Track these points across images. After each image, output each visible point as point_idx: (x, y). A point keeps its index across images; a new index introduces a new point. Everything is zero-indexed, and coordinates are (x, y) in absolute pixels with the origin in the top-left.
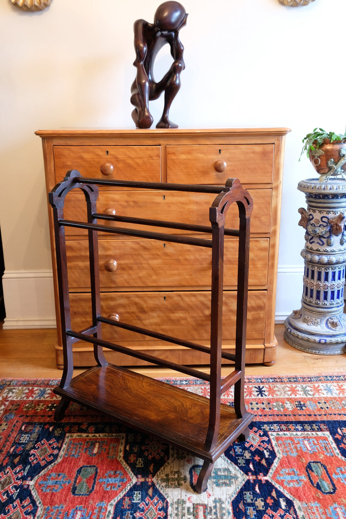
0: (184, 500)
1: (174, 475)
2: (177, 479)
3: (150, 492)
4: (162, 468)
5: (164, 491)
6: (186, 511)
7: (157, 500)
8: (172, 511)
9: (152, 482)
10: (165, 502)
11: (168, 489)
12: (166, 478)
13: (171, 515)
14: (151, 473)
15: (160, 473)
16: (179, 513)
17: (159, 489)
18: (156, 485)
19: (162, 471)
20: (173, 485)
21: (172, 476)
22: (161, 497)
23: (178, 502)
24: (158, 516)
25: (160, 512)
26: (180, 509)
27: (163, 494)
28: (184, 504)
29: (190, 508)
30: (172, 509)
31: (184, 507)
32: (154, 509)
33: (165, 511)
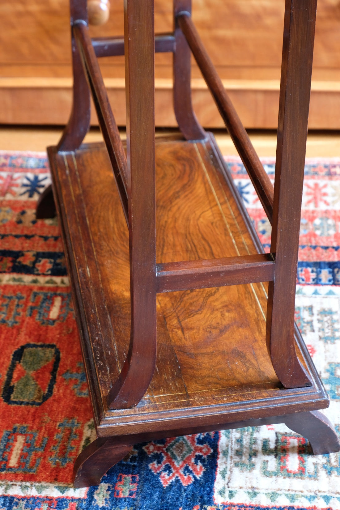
6: (259, 447)
8: (227, 446)
13: (225, 453)
16: (245, 450)
24: (197, 454)
25: (200, 446)
28: (255, 432)
29: (269, 441)
30: (229, 442)
31: (256, 439)
32: (186, 440)
33: (213, 445)
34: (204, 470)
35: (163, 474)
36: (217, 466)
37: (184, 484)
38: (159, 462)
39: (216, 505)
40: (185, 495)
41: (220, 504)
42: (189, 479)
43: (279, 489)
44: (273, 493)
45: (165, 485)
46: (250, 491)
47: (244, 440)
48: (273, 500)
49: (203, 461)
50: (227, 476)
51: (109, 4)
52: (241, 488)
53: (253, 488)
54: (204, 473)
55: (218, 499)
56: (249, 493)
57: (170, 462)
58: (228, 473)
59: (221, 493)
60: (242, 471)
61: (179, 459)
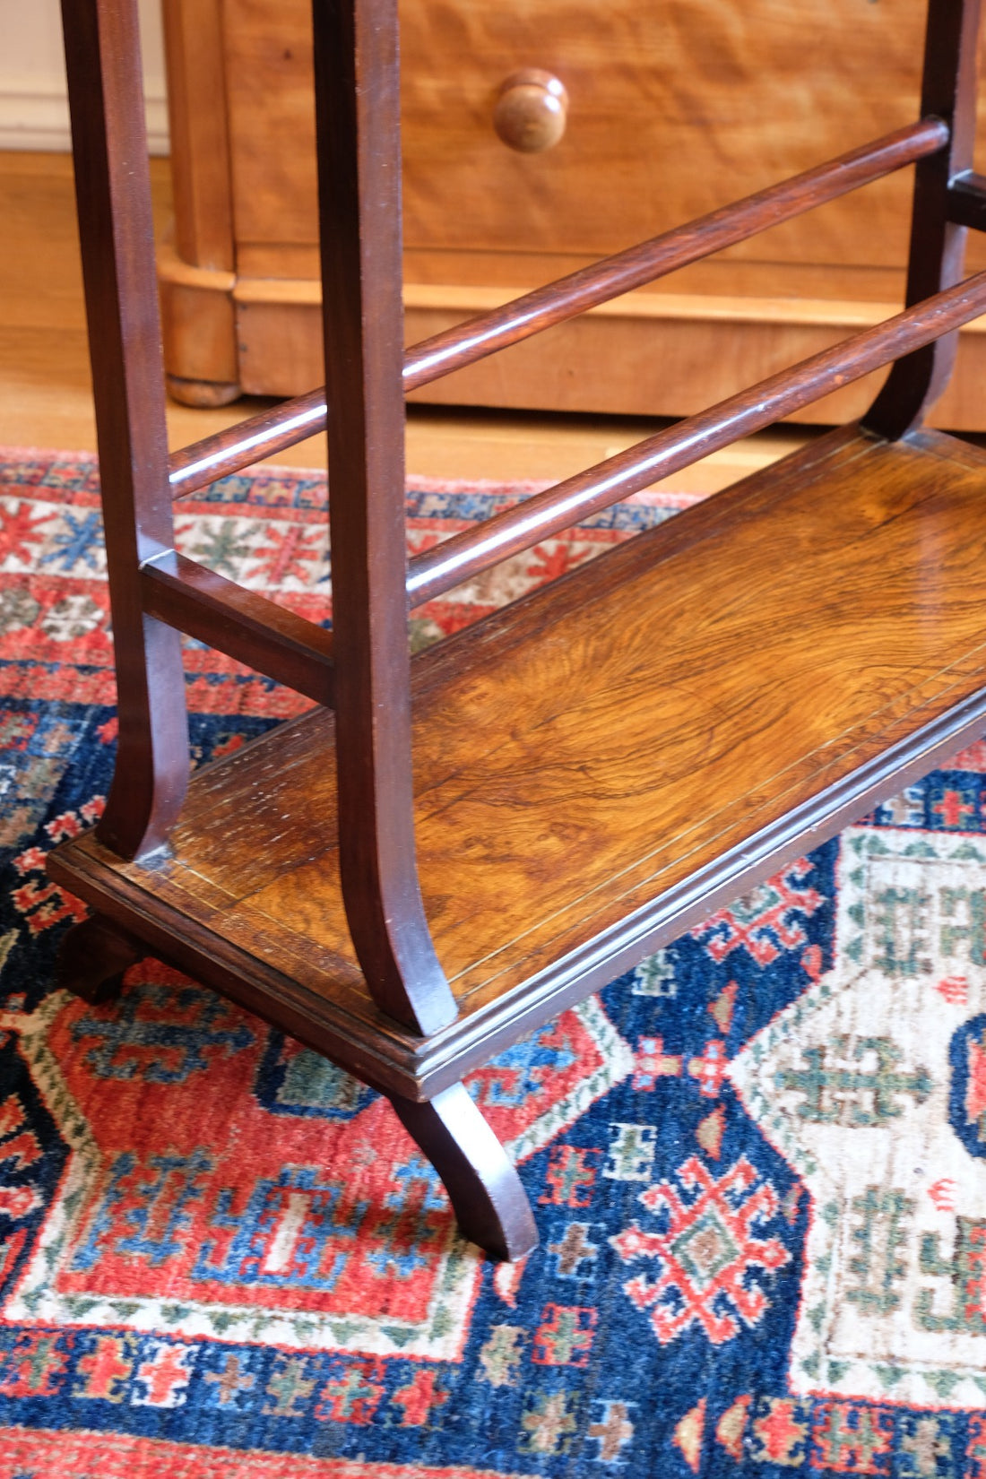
0: (907, 1195)
1: (858, 1056)
2: (871, 1082)
3: (710, 1131)
4: (789, 1013)
5: (788, 1138)
6: (912, 1253)
7: (747, 1176)
8: (830, 1246)
9: (725, 1082)
10: (794, 1195)
11: (815, 1127)
12: (805, 1067)
13: (823, 1265)
14: (720, 1036)
15: (773, 1037)
16: (874, 1259)
17: (765, 1123)
18: (745, 1097)
19: (785, 1028)
20: (848, 1110)
21: (841, 1064)
22: (770, 1167)
23: (869, 1202)
24: (750, 1262)
25: (759, 1243)
26: (878, 1237)
27: (784, 1152)
28: (902, 1213)
29: (939, 1239)
30: (833, 1236)
31: (903, 1232)
32: (724, 1225)
33: (791, 1242)
34: (766, 1304)
35: (661, 1310)
36: (799, 1296)
37: (714, 1340)
38: (651, 1280)
39: (793, 1396)
40: (714, 1366)
41: (804, 1396)
42: (728, 1325)
43: (959, 1365)
44: (943, 1374)
45: (664, 1340)
46: (884, 1365)
47: (873, 1233)
48: (943, 1393)
49: (765, 1282)
50: (825, 1323)
51: (566, 100)
52: (860, 1355)
53: (891, 1357)
54: (768, 1314)
55: (801, 1382)
56: (880, 1370)
57: (680, 1280)
58: (830, 1315)
59: (810, 1366)
60: (864, 1313)
61: (703, 1272)
